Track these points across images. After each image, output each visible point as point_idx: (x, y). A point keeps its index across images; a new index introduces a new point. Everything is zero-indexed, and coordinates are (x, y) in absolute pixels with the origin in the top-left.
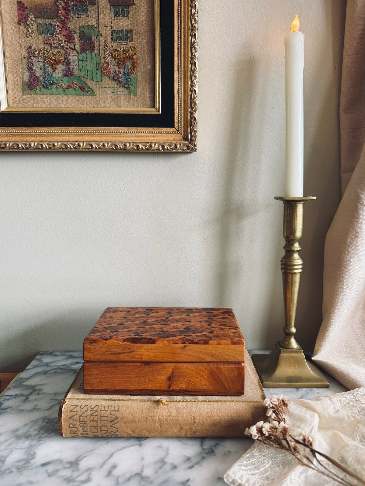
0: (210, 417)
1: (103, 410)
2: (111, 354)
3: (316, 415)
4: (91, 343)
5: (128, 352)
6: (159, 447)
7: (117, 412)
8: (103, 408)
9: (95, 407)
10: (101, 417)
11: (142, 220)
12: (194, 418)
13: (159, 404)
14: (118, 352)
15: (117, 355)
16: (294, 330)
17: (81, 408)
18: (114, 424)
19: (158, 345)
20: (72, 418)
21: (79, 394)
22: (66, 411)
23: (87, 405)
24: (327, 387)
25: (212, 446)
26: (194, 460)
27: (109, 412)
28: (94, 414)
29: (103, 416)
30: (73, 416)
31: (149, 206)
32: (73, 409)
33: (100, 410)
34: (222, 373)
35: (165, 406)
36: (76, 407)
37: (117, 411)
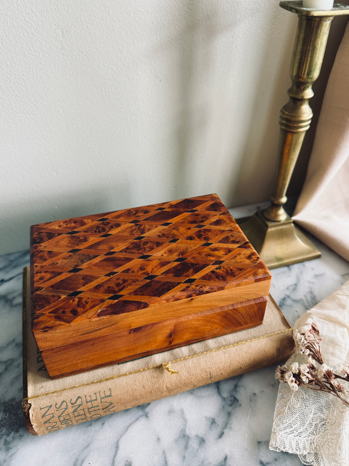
0: (230, 366)
1: (90, 402)
2: (81, 335)
3: (346, 330)
4: (46, 331)
5: (107, 327)
6: (171, 412)
7: (109, 398)
8: (89, 399)
9: (77, 400)
10: (89, 409)
11: (46, 55)
12: (210, 374)
13: (163, 370)
14: (92, 330)
15: (90, 334)
16: (284, 200)
17: (57, 408)
18: (109, 410)
19: (153, 308)
20: (48, 422)
21: (44, 381)
22: (36, 418)
23: (64, 401)
24: (318, 257)
25: (232, 391)
26: (220, 421)
27: (99, 400)
28: (79, 409)
29: (92, 408)
30: (49, 420)
31: (54, 27)
32: (46, 412)
33: (85, 402)
34: (239, 313)
35: (173, 374)
36: (49, 409)
37: (109, 396)
